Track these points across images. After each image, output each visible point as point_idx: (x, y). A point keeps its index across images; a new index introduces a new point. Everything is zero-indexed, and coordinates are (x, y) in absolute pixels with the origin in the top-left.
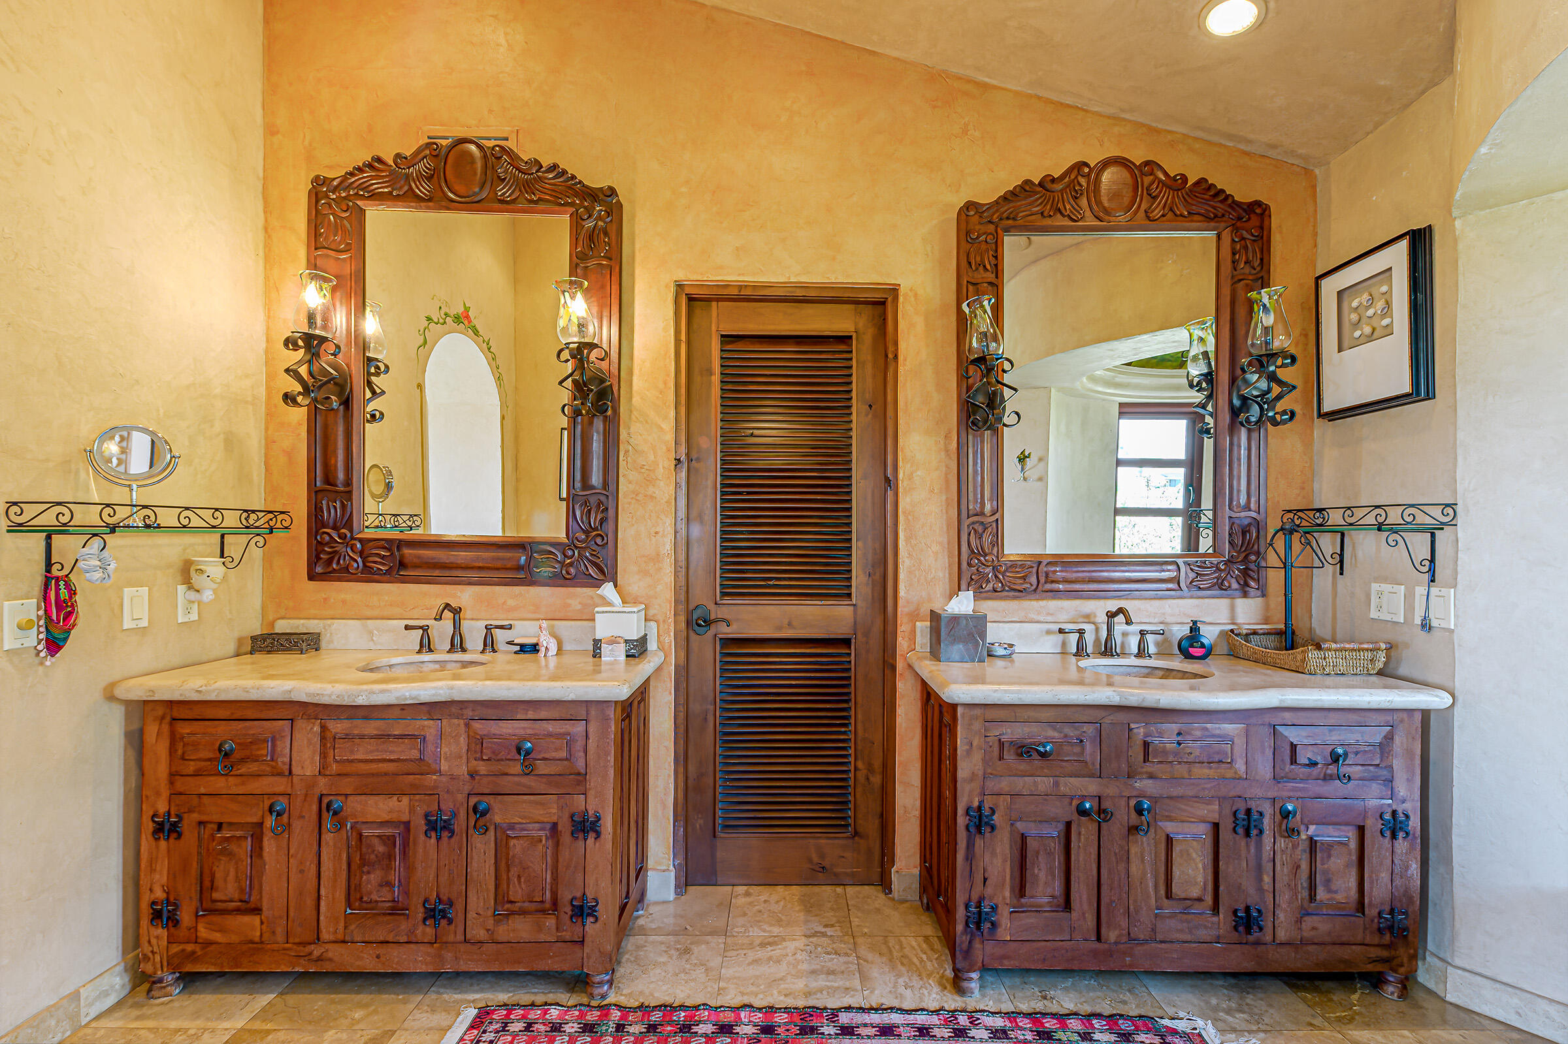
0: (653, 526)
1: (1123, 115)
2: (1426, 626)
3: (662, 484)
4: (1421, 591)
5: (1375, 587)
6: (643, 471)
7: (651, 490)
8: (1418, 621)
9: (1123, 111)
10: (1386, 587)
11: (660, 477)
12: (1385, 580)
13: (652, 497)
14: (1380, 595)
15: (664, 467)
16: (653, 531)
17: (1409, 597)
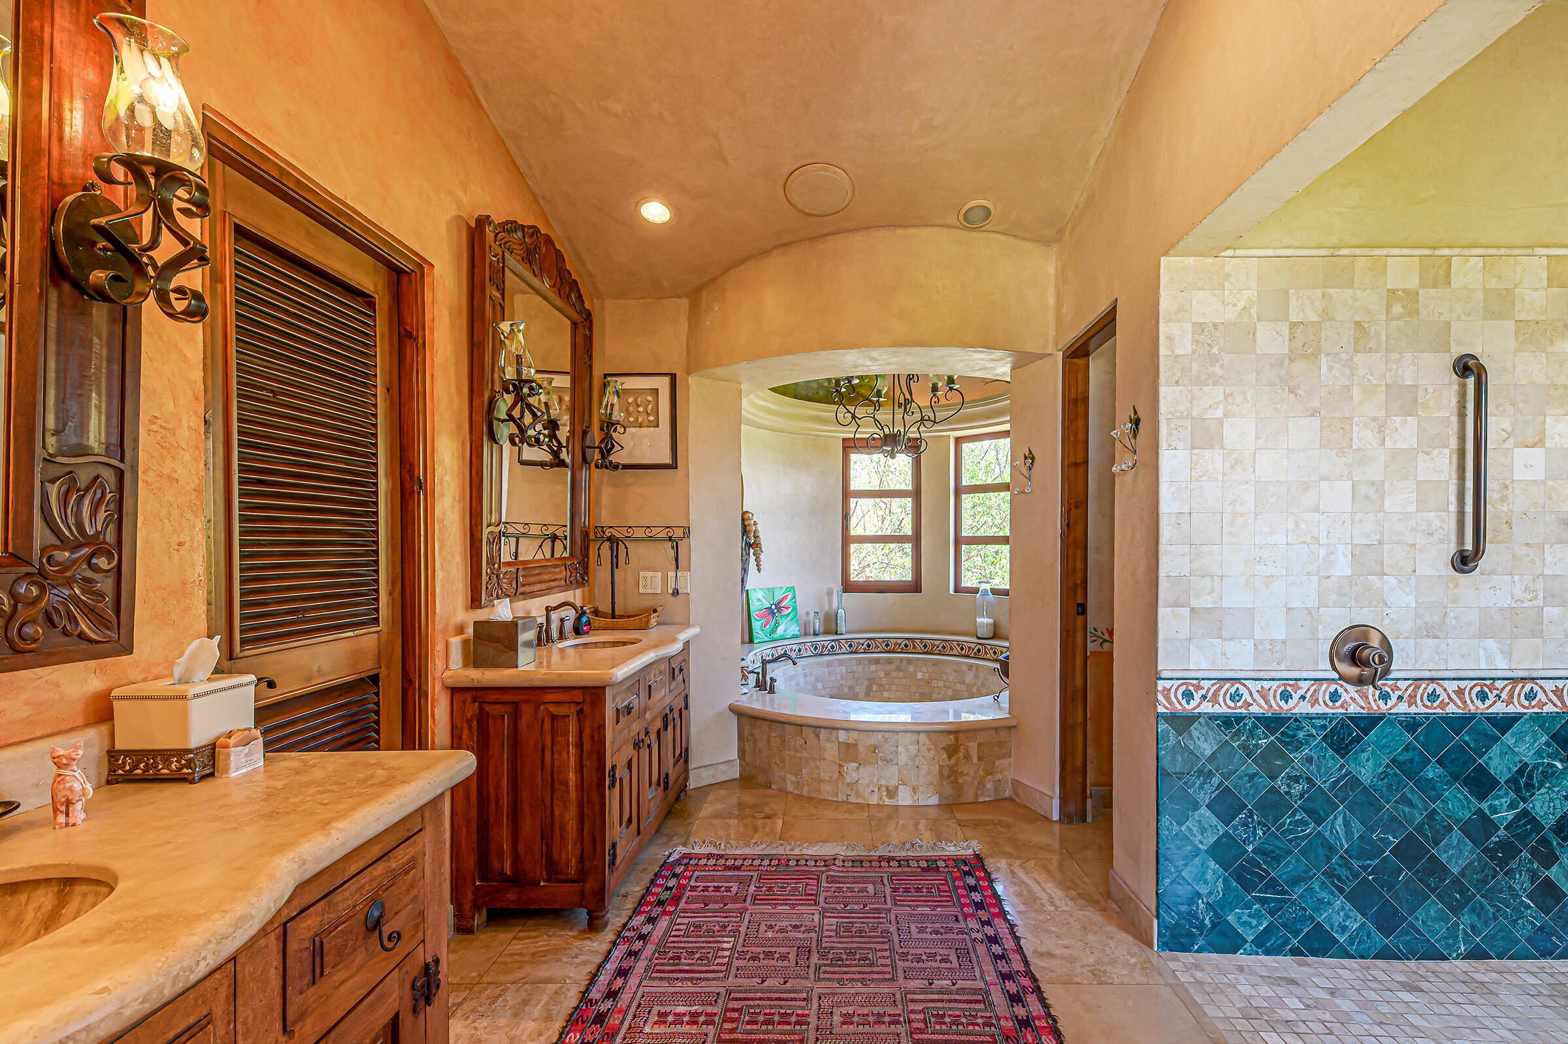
0: (175, 532)
1: (542, 202)
2: (676, 593)
3: (187, 457)
4: (671, 574)
5: (642, 574)
6: (155, 427)
7: (168, 466)
8: (670, 591)
9: (544, 197)
10: (649, 574)
11: (183, 444)
12: (648, 569)
13: (170, 478)
14: (645, 578)
15: (190, 428)
16: (174, 540)
17: (665, 579)
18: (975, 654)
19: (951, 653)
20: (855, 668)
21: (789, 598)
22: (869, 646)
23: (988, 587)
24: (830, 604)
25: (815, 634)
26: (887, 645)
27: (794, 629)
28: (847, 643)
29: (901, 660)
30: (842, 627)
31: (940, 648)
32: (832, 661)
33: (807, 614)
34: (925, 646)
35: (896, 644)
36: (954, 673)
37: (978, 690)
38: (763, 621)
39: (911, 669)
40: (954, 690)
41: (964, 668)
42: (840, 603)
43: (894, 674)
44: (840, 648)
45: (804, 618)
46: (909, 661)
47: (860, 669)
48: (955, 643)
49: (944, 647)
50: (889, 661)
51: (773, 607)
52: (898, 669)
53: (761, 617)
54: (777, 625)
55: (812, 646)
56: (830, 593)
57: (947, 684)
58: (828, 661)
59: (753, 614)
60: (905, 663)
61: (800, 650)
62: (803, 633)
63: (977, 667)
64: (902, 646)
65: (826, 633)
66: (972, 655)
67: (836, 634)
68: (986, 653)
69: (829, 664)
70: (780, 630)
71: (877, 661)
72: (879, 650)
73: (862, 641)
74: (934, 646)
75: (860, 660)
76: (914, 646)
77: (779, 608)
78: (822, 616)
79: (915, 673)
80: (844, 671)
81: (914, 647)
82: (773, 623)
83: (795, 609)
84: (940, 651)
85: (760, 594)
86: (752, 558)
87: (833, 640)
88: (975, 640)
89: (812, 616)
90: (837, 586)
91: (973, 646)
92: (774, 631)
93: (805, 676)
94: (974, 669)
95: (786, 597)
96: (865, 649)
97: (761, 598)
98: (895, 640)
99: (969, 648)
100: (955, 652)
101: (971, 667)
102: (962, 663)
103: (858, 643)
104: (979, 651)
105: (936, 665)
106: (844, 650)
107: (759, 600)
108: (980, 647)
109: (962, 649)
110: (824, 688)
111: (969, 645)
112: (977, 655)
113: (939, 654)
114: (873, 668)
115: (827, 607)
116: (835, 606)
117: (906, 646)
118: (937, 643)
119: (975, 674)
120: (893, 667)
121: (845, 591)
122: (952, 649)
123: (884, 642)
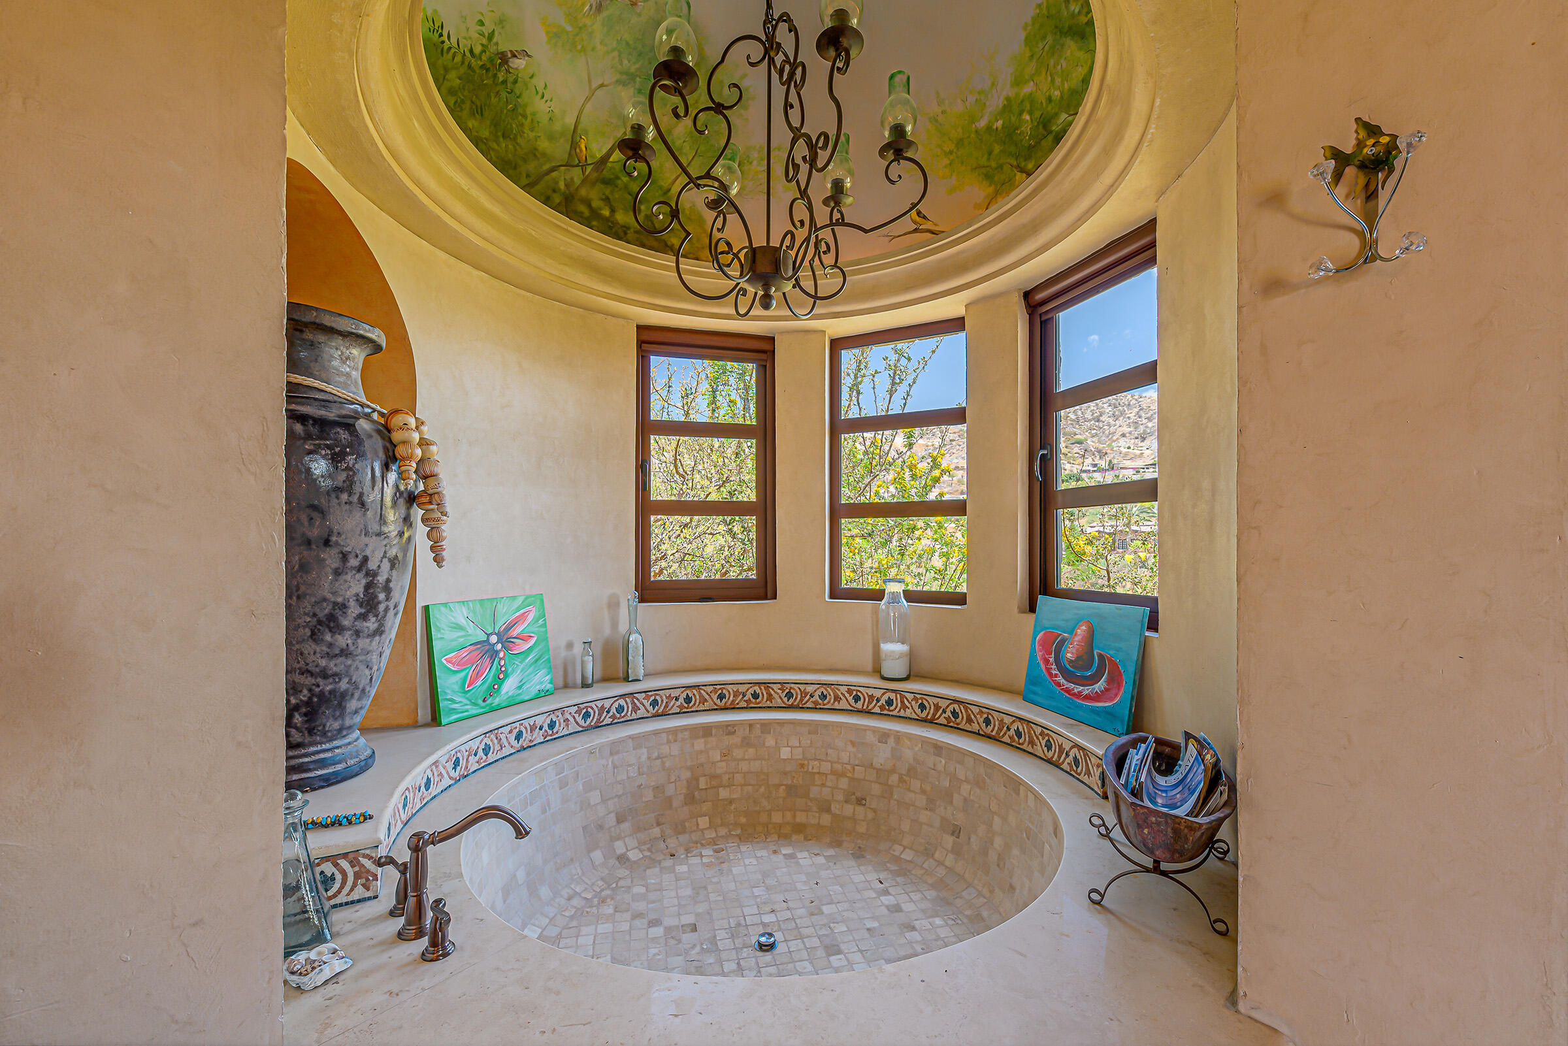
18: (882, 708)
19: (836, 706)
20: (665, 750)
21: (530, 617)
22: (688, 700)
23: (897, 588)
24: (615, 625)
25: (585, 685)
26: (721, 697)
27: (542, 680)
28: (647, 698)
29: (751, 725)
30: (638, 667)
31: (816, 698)
32: (621, 741)
33: (570, 646)
34: (789, 695)
35: (736, 693)
36: (850, 748)
37: (901, 780)
38: (469, 671)
39: (770, 741)
40: (852, 779)
41: (871, 738)
42: (633, 620)
43: (738, 753)
44: (635, 709)
45: (563, 653)
46: (766, 726)
47: (675, 749)
48: (844, 689)
49: (823, 697)
50: (729, 729)
51: (494, 639)
52: (746, 743)
53: (462, 664)
54: (500, 679)
55: (579, 712)
56: (613, 605)
57: (838, 767)
58: (613, 743)
59: (440, 660)
60: (757, 729)
61: (552, 725)
62: (561, 683)
63: (898, 737)
64: (749, 696)
65: (607, 679)
66: (877, 710)
67: (626, 679)
68: (904, 707)
69: (614, 748)
70: (509, 687)
71: (707, 730)
72: (707, 706)
73: (675, 693)
74: (804, 694)
75: (674, 731)
76: (770, 695)
77: (506, 639)
78: (598, 649)
79: (778, 748)
80: (644, 758)
81: (770, 697)
82: (489, 675)
83: (543, 639)
84: (816, 703)
85: (460, 615)
86: (421, 530)
87: (622, 696)
88: (876, 682)
89: (578, 649)
90: (627, 590)
91: (878, 693)
92: (493, 690)
93: (563, 784)
94: (891, 741)
95: (523, 617)
96: (681, 707)
97: (463, 622)
98: (735, 688)
99: (871, 697)
100: (843, 705)
101: (884, 736)
102: (866, 729)
103: (669, 697)
104: (890, 702)
105: (816, 732)
106: (641, 712)
107: (459, 627)
108: (892, 696)
109: (857, 699)
110: (604, 801)
111: (870, 692)
112: (887, 710)
113: (815, 709)
114: (699, 744)
115: (607, 631)
116: (623, 627)
117: (755, 696)
118: (810, 689)
119: (893, 749)
120: (736, 739)
121: (642, 600)
122: (837, 699)
123: (715, 691)
